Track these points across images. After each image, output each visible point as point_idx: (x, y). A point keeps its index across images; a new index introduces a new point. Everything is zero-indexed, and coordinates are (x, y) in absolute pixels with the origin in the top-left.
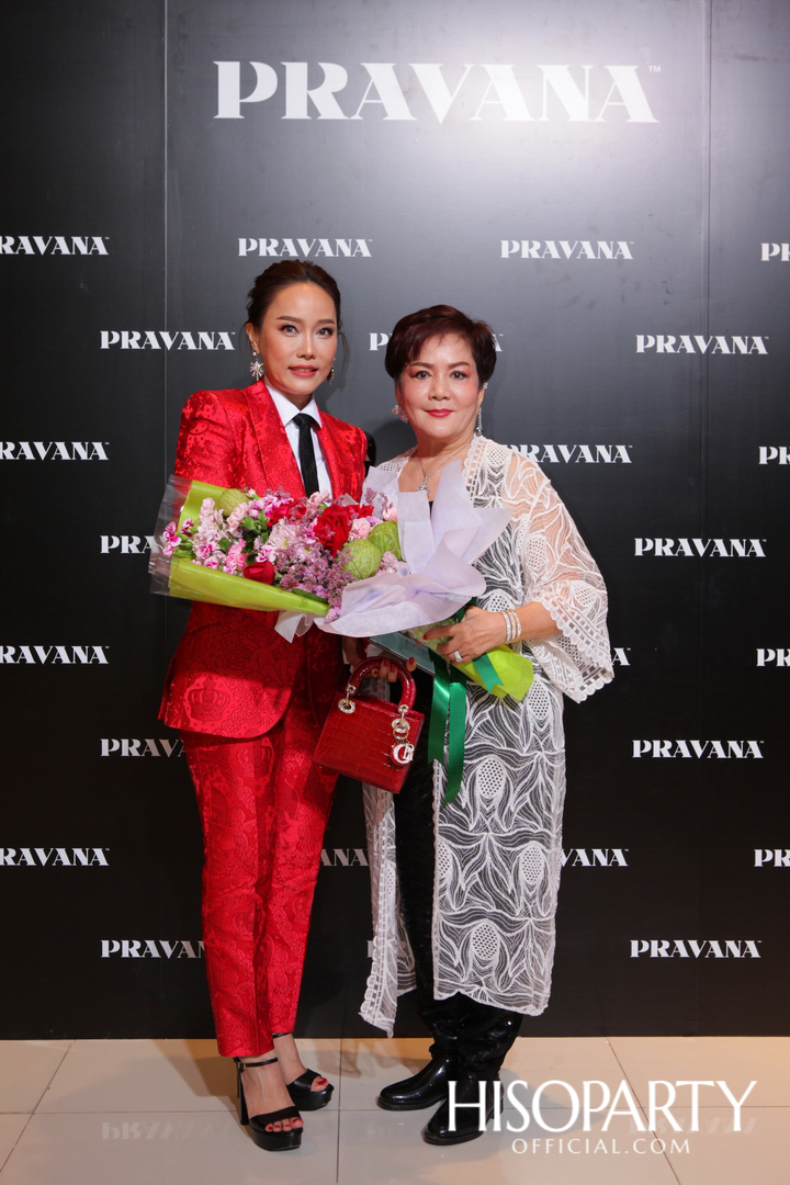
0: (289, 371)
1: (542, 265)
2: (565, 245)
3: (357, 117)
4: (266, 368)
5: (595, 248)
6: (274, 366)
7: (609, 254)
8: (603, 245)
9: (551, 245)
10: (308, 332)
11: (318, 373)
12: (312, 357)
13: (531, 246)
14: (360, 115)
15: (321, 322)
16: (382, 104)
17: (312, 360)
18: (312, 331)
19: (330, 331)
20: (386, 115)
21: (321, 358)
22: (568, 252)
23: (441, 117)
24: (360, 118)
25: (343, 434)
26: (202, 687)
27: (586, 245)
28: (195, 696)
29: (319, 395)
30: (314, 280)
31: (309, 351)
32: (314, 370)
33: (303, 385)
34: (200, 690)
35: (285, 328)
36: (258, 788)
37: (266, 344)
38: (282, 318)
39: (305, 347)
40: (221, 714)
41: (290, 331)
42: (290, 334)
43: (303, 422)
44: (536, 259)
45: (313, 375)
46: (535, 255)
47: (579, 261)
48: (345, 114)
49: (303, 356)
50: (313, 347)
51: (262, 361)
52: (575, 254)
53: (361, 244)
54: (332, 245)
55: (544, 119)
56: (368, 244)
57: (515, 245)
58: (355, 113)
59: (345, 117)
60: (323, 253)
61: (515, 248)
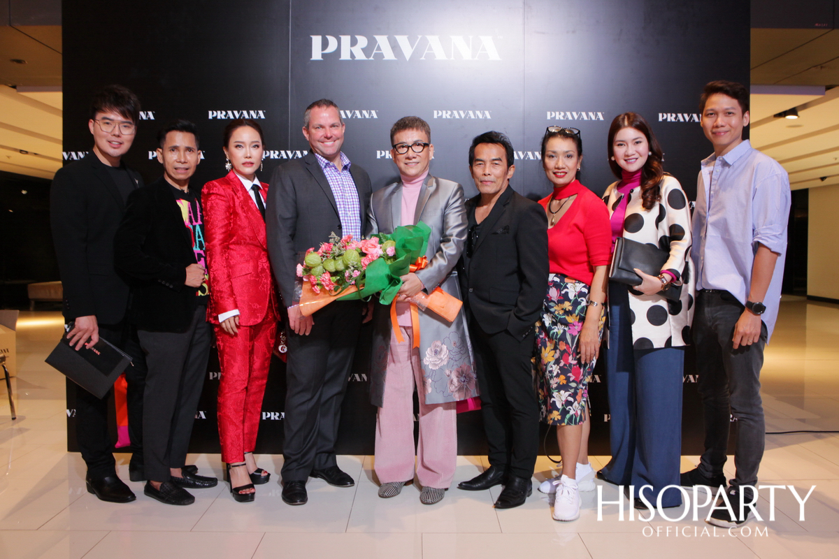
1: (451, 121)
2: (461, 112)
4: (233, 167)
5: (474, 114)
6: (235, 163)
7: (481, 117)
8: (478, 112)
9: (455, 112)
10: (248, 147)
11: (254, 165)
12: (250, 157)
13: (447, 113)
15: (253, 142)
18: (250, 146)
19: (258, 146)
21: (254, 157)
22: (463, 116)
27: (471, 113)
29: (258, 174)
31: (249, 155)
32: (252, 164)
33: (249, 170)
35: (237, 146)
37: (231, 155)
38: (236, 142)
39: (247, 154)
42: (240, 149)
44: (449, 119)
46: (449, 117)
47: (468, 120)
49: (246, 158)
50: (250, 154)
51: (230, 162)
52: (466, 116)
53: (373, 112)
54: (361, 113)
55: (452, 58)
56: (376, 113)
57: (440, 112)
58: (370, 57)
59: (366, 59)
60: (356, 117)
61: (440, 114)
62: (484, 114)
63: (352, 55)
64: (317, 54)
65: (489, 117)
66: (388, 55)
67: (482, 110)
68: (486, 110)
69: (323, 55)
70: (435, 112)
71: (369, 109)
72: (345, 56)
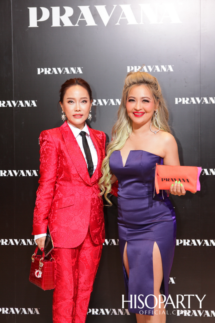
0: (73, 117)
2: (149, 67)
3: (77, 25)
4: (66, 117)
5: (160, 68)
7: (165, 70)
8: (163, 67)
11: (83, 116)
13: (138, 68)
14: (78, 24)
15: (82, 98)
16: (85, 20)
17: (80, 112)
18: (79, 102)
19: (86, 102)
20: (87, 24)
21: (83, 111)
22: (151, 70)
23: (106, 24)
24: (78, 25)
25: (98, 135)
26: (56, 231)
27: (157, 67)
28: (54, 234)
30: (79, 84)
31: (78, 109)
32: (82, 115)
33: (79, 121)
34: (55, 232)
35: (69, 102)
36: (73, 263)
38: (68, 99)
39: (76, 107)
40: (63, 240)
41: (71, 102)
42: (71, 104)
43: (83, 134)
45: (81, 117)
48: (73, 24)
49: (76, 111)
51: (65, 115)
52: (153, 70)
53: (79, 69)
54: (69, 70)
55: (142, 23)
56: (81, 69)
57: (132, 67)
58: (76, 24)
59: (73, 25)
60: (66, 73)
61: (132, 69)
62: (167, 68)
63: (61, 23)
64: (33, 23)
65: (172, 70)
66: (90, 21)
67: (166, 64)
68: (170, 65)
69: (39, 23)
70: (128, 67)
71: (75, 66)
72: (56, 23)
